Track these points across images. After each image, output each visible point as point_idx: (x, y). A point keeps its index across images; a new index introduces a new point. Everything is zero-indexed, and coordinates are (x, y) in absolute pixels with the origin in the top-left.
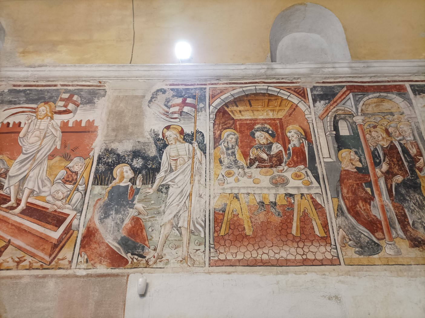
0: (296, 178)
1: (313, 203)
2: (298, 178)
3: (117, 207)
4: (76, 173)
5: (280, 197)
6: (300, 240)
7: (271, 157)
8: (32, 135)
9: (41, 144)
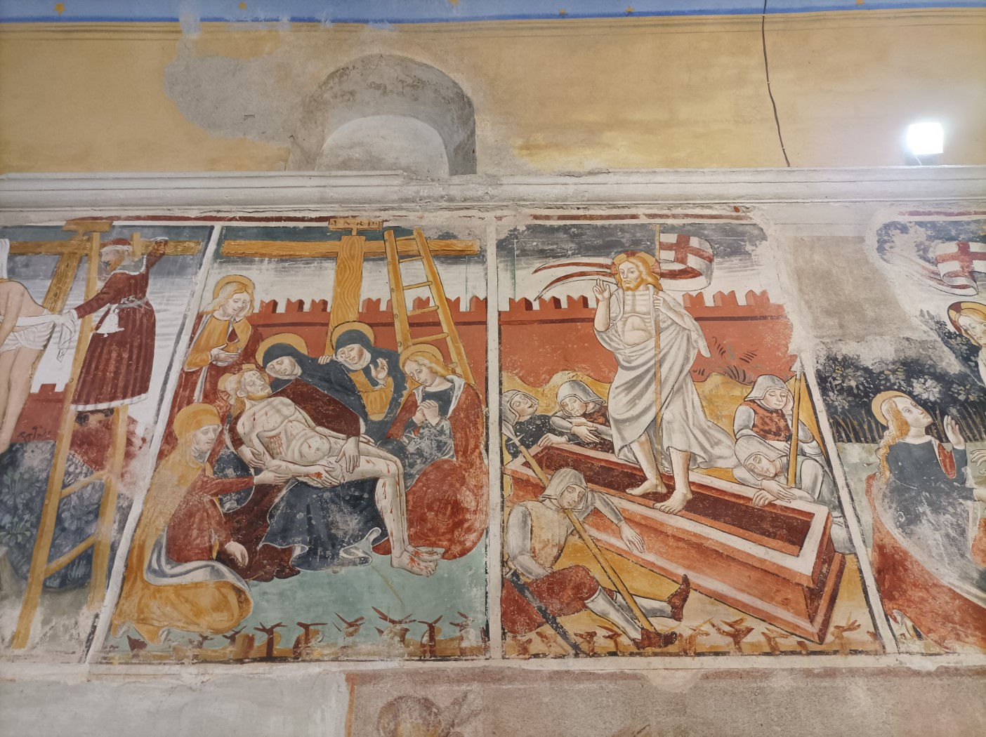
4: (780, 414)
8: (624, 325)
9: (657, 346)
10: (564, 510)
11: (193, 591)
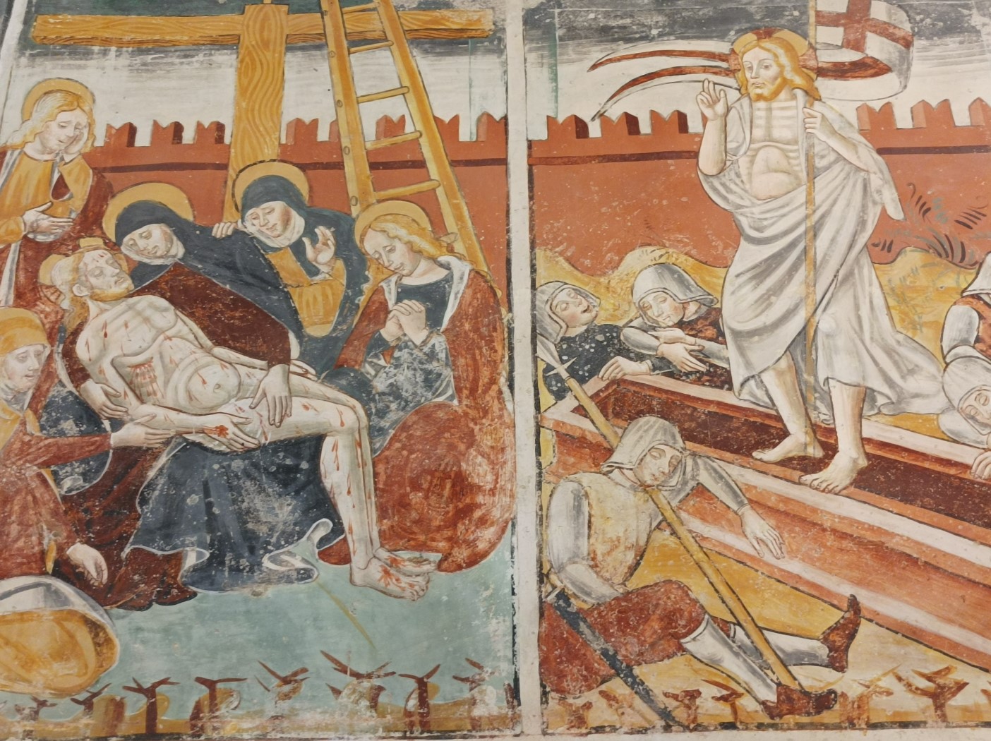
8: (752, 162)
9: (810, 201)
10: (645, 487)
11: (17, 626)
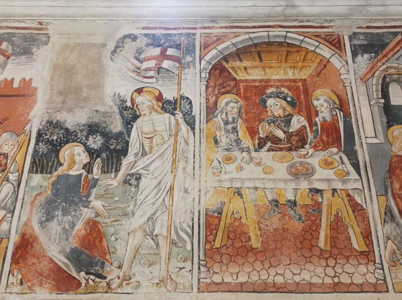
0: (326, 166)
1: (350, 202)
2: (328, 166)
3: (65, 205)
4: (6, 156)
5: (301, 193)
6: (331, 256)
7: (289, 135)
